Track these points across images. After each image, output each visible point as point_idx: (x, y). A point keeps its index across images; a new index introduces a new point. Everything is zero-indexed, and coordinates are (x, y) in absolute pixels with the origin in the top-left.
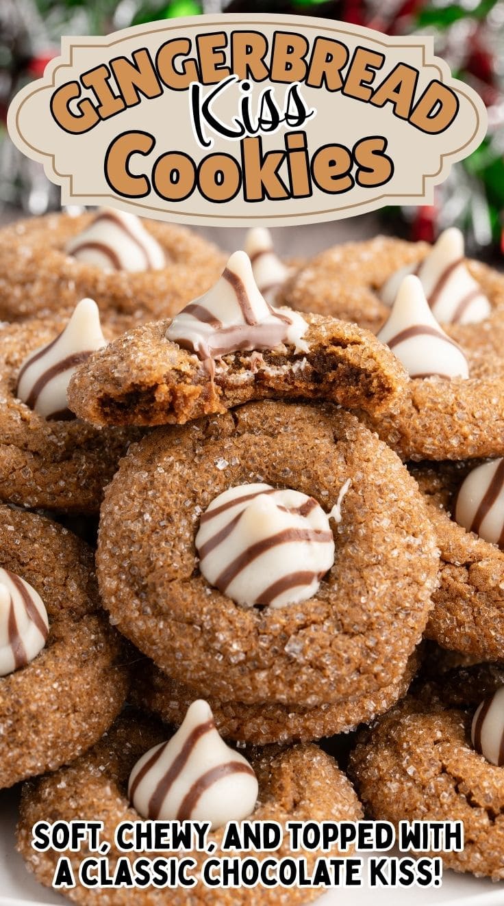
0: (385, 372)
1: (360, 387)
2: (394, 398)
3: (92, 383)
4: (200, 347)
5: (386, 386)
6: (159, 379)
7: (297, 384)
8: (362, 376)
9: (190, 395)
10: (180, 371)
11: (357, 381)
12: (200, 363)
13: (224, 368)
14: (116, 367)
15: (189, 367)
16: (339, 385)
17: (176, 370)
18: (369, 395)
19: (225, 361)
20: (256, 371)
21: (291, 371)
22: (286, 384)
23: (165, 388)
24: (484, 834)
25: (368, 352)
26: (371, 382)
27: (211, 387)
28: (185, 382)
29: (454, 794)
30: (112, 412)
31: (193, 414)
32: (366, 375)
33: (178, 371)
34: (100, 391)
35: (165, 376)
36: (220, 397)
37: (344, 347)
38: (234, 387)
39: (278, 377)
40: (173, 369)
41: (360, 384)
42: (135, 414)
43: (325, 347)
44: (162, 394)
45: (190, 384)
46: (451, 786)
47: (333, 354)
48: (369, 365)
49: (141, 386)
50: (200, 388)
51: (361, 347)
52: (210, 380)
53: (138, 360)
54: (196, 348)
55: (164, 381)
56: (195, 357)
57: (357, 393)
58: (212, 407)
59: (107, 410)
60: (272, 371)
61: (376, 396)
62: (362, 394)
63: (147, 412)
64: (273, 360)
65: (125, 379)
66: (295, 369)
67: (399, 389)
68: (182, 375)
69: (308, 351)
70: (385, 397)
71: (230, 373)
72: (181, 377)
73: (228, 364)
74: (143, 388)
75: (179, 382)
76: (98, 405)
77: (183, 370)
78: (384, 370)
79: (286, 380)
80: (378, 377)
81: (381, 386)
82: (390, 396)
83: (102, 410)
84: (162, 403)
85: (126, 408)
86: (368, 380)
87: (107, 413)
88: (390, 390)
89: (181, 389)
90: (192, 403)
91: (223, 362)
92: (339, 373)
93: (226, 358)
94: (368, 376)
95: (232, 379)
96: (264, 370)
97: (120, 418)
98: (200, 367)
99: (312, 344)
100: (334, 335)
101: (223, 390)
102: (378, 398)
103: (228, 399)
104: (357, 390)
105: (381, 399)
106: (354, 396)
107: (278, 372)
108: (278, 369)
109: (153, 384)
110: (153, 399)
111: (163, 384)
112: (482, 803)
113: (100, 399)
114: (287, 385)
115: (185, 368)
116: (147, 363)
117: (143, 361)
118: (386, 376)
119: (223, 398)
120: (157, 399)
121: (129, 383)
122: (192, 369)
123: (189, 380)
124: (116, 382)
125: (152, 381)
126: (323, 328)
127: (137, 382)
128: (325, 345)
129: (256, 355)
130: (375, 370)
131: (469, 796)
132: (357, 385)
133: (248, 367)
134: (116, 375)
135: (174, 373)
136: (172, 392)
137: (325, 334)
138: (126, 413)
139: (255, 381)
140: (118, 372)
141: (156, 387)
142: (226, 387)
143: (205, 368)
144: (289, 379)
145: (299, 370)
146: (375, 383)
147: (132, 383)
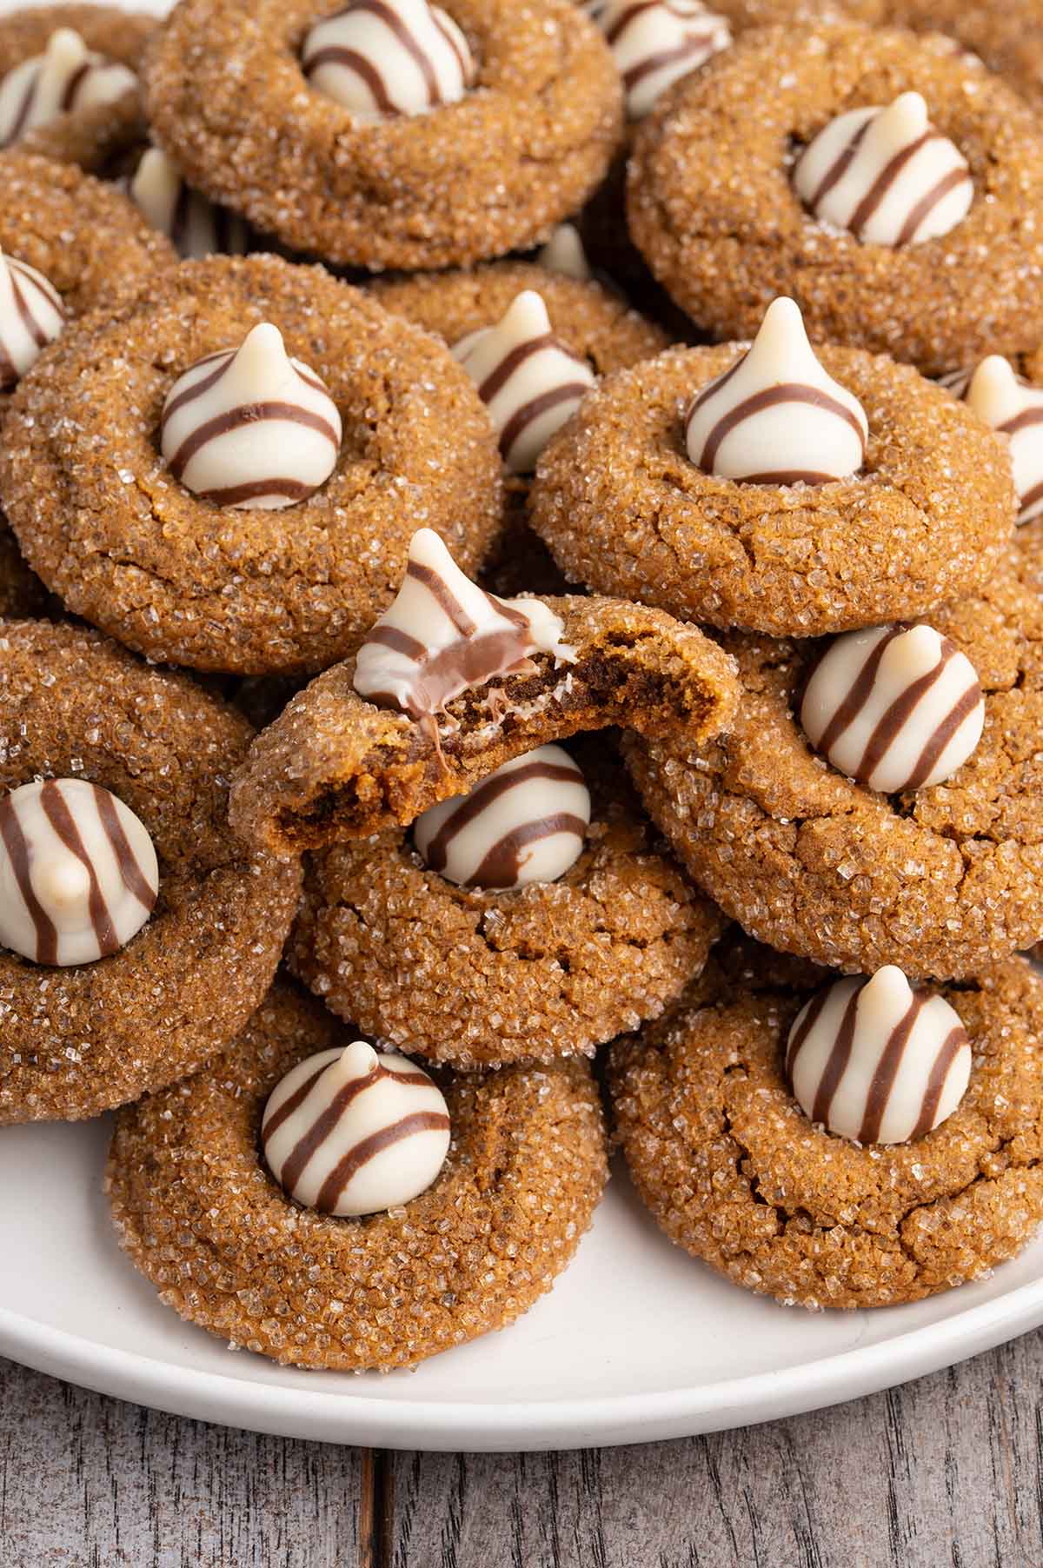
0: (699, 674)
1: (666, 704)
2: (722, 711)
3: (259, 796)
4: (410, 700)
5: (706, 696)
6: (357, 768)
7: (568, 716)
8: (667, 686)
9: (410, 780)
10: (386, 746)
11: (660, 695)
12: (413, 727)
13: (454, 726)
14: (289, 764)
15: (398, 737)
16: (635, 707)
17: (380, 746)
18: (683, 714)
19: (452, 712)
20: (502, 718)
21: (553, 700)
22: (552, 722)
23: (369, 780)
24: (765, 1246)
25: (668, 648)
26: (682, 694)
27: (439, 758)
28: (398, 762)
29: (734, 1174)
30: (300, 831)
31: (420, 805)
32: (672, 684)
33: (383, 747)
34: (275, 805)
35: (363, 762)
36: (457, 770)
37: (631, 645)
38: (475, 752)
39: (536, 717)
40: (375, 746)
41: (665, 699)
42: (335, 826)
43: (600, 651)
44: (367, 789)
45: (406, 762)
46: (731, 1161)
47: (616, 658)
48: (674, 667)
49: (331, 785)
50: (420, 766)
51: (656, 640)
52: (435, 749)
53: (318, 748)
54: (404, 703)
55: (365, 769)
56: (404, 719)
57: (665, 714)
58: (447, 789)
59: (291, 830)
60: (525, 712)
61: (694, 713)
62: (673, 713)
63: (352, 819)
64: (524, 692)
65: (306, 779)
66: (558, 696)
67: (726, 695)
68: (389, 752)
69: (575, 661)
70: (708, 712)
71: (464, 731)
72: (390, 755)
73: (457, 717)
74: (337, 787)
75: (388, 765)
76: (276, 827)
77: (390, 744)
78: (697, 671)
79: (550, 716)
80: (691, 684)
81: (698, 696)
82: (715, 710)
83: (284, 833)
84: (370, 802)
85: (320, 820)
86: (677, 690)
87: (293, 835)
88: (713, 701)
89: (392, 774)
90: (416, 789)
91: (450, 717)
92: (631, 688)
93: (452, 707)
94: (675, 685)
95: (468, 740)
96: (513, 714)
97: (315, 838)
98: (415, 732)
99: (579, 648)
100: (611, 629)
101: (458, 758)
102: (698, 716)
103: (470, 771)
104: (663, 710)
105: (703, 717)
106: (662, 720)
107: (534, 710)
108: (532, 705)
109: (349, 777)
110: (356, 800)
111: (363, 773)
112: (770, 1199)
113: (278, 818)
114: (555, 724)
115: (393, 739)
116: (333, 748)
117: (325, 746)
118: (703, 681)
119: (460, 771)
120: (361, 798)
121: (313, 783)
122: (403, 738)
123: (402, 758)
124: (296, 786)
125: (346, 774)
126: (591, 621)
127: (325, 780)
128: (599, 646)
129: (494, 694)
130: (684, 674)
131: (755, 1182)
132: (662, 703)
133: (489, 717)
134: (292, 776)
135: (378, 753)
136: (382, 782)
137: (595, 629)
138: (321, 828)
139: (506, 733)
140: (294, 771)
141: (355, 780)
142: (462, 755)
143: (423, 733)
144: (553, 713)
145: (566, 694)
146: (688, 694)
147: (318, 783)
